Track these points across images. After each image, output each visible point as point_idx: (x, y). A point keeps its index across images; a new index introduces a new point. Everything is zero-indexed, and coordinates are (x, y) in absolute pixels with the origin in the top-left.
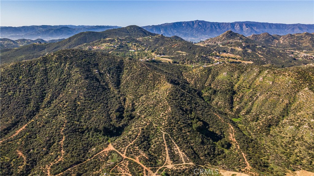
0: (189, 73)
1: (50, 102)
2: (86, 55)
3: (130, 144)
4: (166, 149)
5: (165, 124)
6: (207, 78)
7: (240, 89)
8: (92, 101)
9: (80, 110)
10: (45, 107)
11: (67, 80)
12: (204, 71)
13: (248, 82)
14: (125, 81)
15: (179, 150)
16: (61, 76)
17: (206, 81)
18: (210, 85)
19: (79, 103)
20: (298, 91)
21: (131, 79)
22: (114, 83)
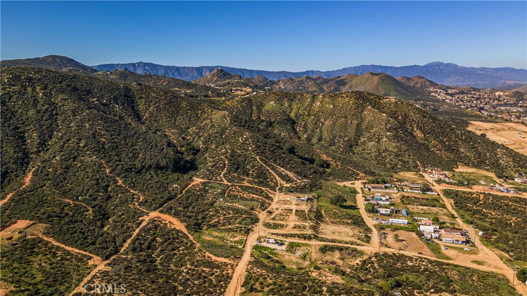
0: (223, 106)
1: (44, 144)
2: (62, 76)
3: (223, 173)
4: (270, 171)
5: (252, 148)
6: (252, 110)
7: (299, 118)
8: (122, 136)
9: (111, 148)
10: (40, 151)
11: (54, 112)
12: (243, 102)
13: (304, 109)
14: (146, 114)
15: (285, 171)
16: (36, 106)
17: (251, 113)
18: (259, 118)
19: (103, 140)
20: (362, 111)
21: (157, 110)
22: (132, 117)
